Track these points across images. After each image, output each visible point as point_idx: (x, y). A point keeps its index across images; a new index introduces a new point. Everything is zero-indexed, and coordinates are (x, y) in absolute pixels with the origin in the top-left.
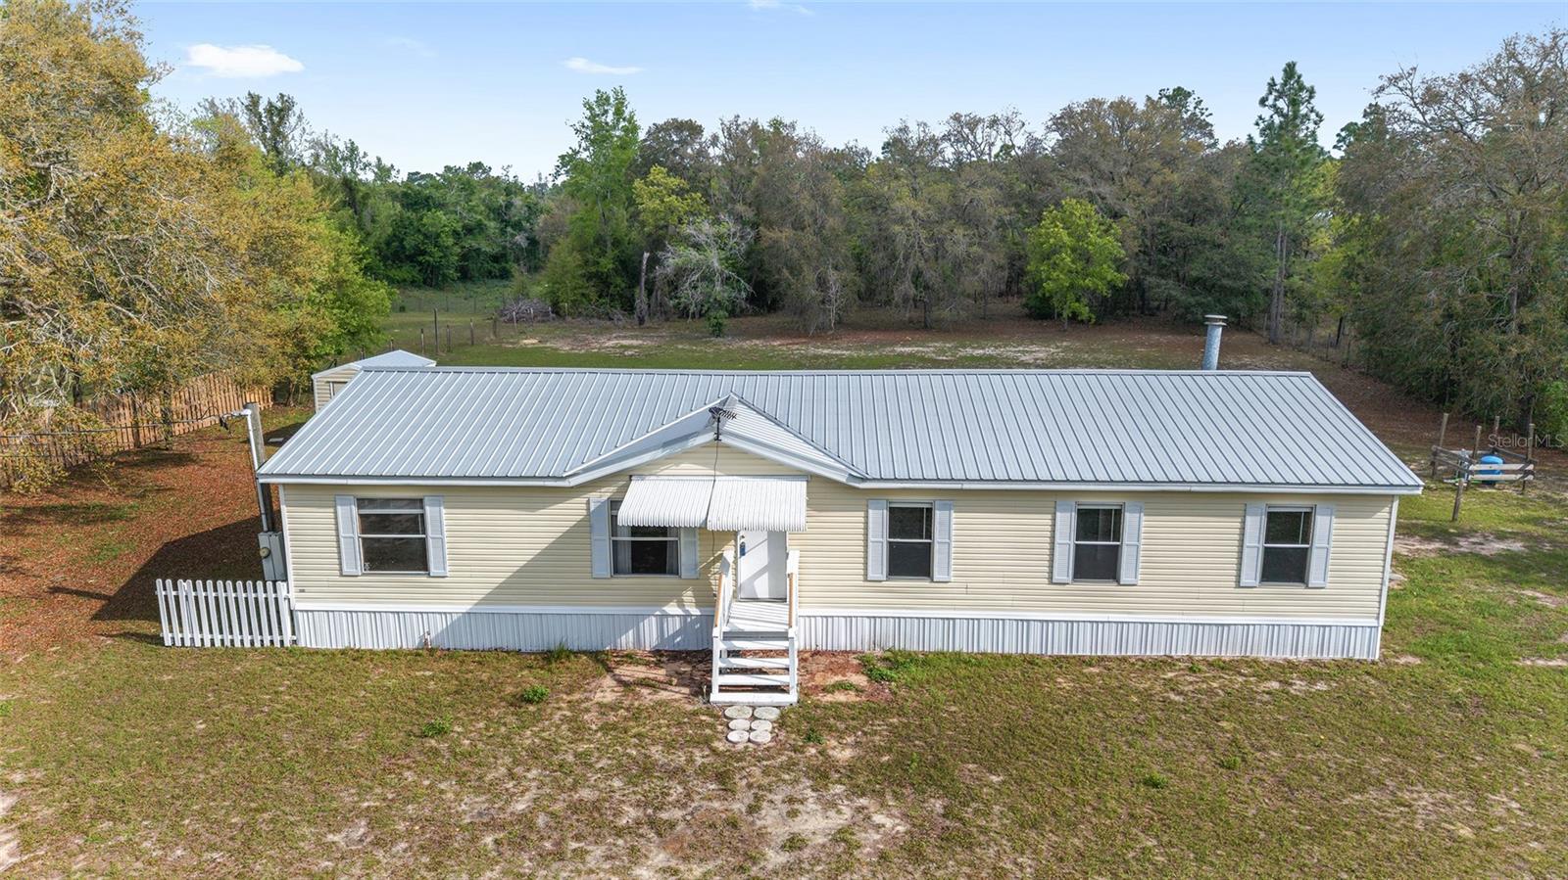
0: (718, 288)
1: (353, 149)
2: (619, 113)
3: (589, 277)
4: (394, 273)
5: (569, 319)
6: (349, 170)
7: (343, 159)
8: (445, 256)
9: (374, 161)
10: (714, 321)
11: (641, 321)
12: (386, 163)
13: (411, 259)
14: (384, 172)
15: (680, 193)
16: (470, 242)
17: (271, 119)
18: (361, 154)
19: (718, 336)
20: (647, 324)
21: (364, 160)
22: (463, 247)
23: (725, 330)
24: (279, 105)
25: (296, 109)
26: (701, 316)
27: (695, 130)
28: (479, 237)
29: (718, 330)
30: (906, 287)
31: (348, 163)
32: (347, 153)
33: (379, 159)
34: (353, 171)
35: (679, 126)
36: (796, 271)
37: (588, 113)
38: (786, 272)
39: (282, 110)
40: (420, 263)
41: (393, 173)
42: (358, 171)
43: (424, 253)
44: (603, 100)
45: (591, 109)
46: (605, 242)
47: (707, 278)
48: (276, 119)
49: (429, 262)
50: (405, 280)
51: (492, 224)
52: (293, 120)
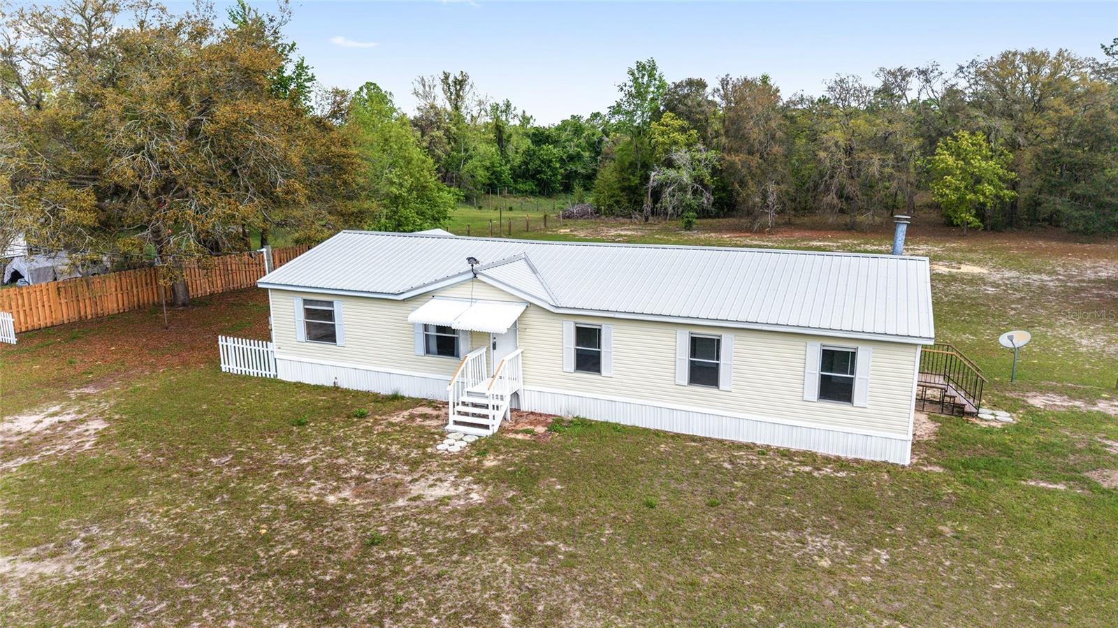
0: (688, 196)
1: (508, 105)
2: (651, 76)
3: (623, 189)
4: (520, 186)
5: (603, 217)
6: (504, 118)
7: (501, 112)
8: (554, 175)
9: (520, 113)
10: (686, 220)
11: (647, 219)
12: (528, 115)
13: (533, 177)
14: (526, 120)
15: (683, 130)
16: (571, 167)
17: (455, 87)
18: (513, 109)
19: (689, 230)
20: (651, 220)
21: (514, 112)
22: (566, 170)
23: (694, 226)
24: (460, 78)
25: (470, 81)
26: (678, 216)
27: (701, 85)
28: (578, 163)
29: (688, 226)
30: (832, 198)
31: (504, 115)
32: (504, 108)
33: (524, 112)
34: (507, 120)
35: (690, 83)
36: (742, 183)
37: (631, 78)
38: (737, 186)
39: (462, 81)
40: (538, 180)
41: (532, 121)
42: (510, 120)
43: (540, 172)
44: (641, 67)
45: (633, 74)
46: (637, 164)
47: (683, 189)
48: (458, 87)
49: (543, 178)
50: (526, 191)
51: (587, 154)
52: (468, 88)
